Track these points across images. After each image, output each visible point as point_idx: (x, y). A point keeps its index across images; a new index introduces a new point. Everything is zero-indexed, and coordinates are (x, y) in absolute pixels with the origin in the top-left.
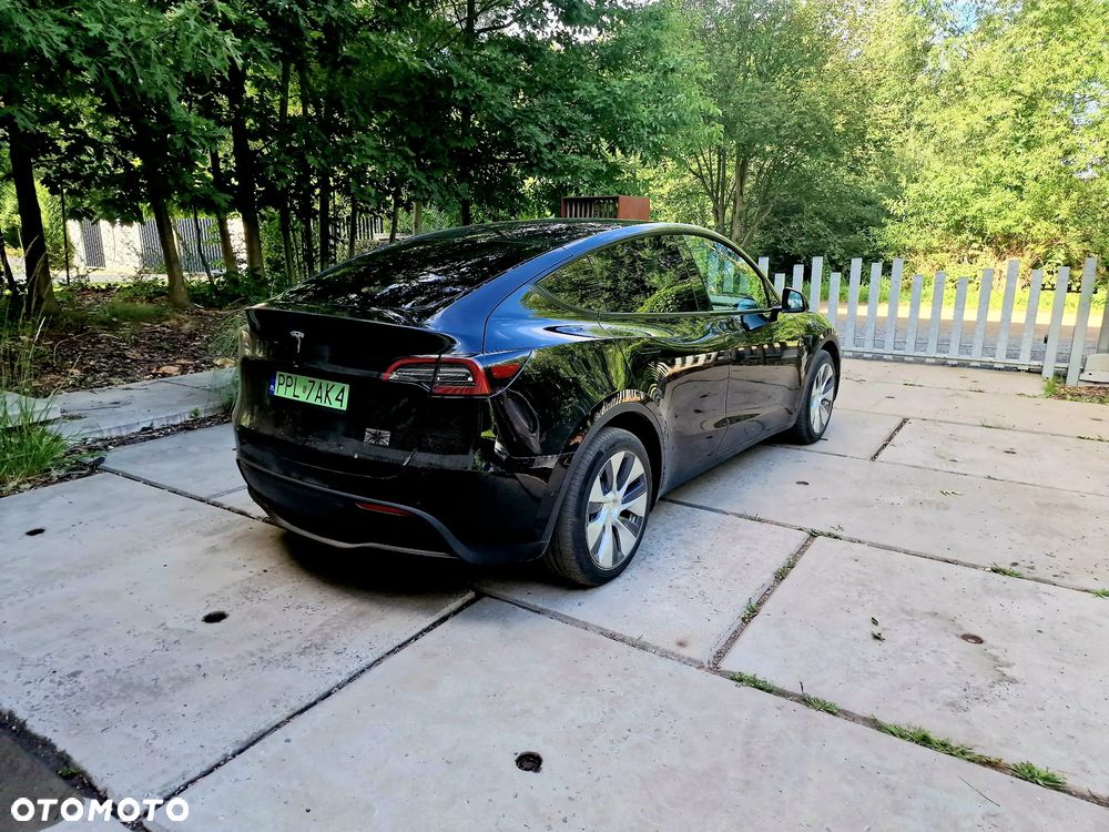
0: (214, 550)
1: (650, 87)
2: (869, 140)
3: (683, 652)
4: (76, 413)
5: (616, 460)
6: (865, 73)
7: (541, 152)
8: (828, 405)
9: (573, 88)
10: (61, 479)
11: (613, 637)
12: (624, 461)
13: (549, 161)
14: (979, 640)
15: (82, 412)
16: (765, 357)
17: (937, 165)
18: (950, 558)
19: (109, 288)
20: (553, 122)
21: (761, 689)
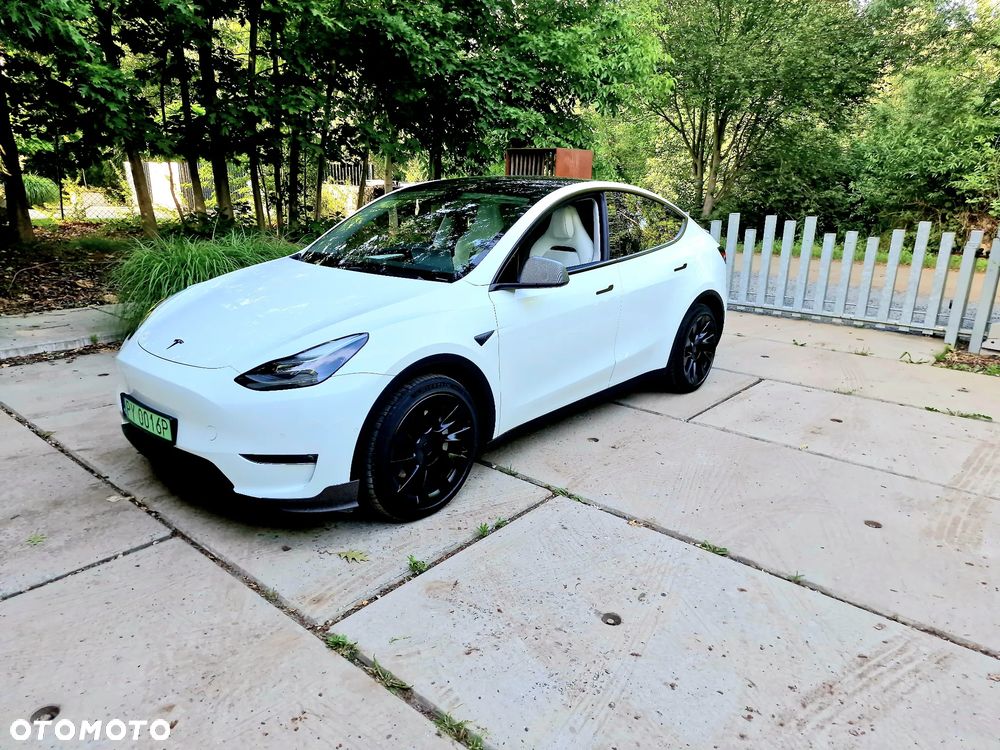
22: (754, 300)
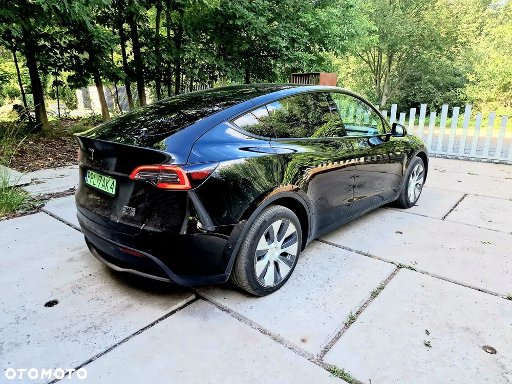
0: (71, 260)
1: (339, 15)
2: (459, 43)
3: (304, 347)
4: (41, 180)
5: (276, 226)
6: (458, 7)
7: (282, 51)
8: (420, 187)
9: (300, 17)
10: (22, 215)
11: (264, 332)
12: (282, 226)
13: (286, 55)
14: (494, 351)
15: (44, 180)
16: (390, 159)
17: (495, 55)
18: (482, 288)
19: (78, 119)
20: (288, 35)
21: (345, 380)
22: (435, 150)
